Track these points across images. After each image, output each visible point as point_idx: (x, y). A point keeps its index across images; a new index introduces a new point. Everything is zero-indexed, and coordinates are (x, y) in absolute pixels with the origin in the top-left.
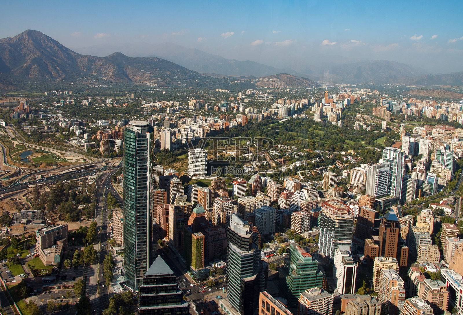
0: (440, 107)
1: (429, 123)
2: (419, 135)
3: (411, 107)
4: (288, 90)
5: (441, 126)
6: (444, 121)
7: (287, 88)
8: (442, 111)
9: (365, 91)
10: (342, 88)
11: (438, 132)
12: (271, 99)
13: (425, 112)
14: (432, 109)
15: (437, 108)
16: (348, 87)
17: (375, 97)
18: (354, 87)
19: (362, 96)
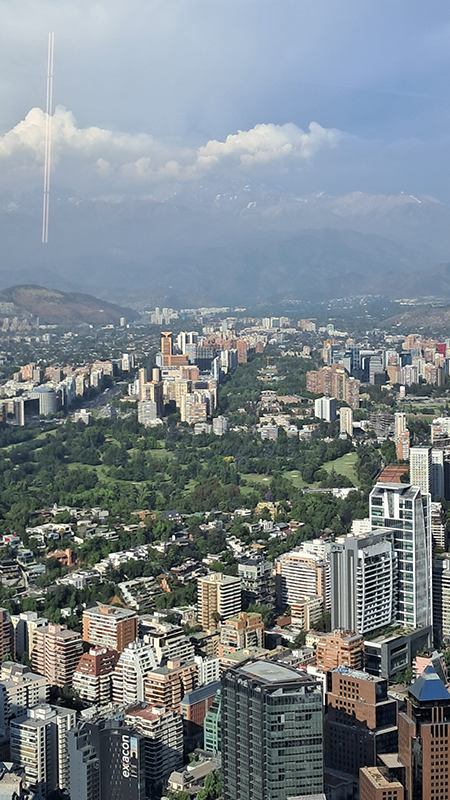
3: (415, 363)
4: (46, 338)
7: (42, 332)
9: (278, 324)
10: (205, 320)
16: (223, 316)
17: (307, 339)
18: (241, 315)
19: (269, 339)
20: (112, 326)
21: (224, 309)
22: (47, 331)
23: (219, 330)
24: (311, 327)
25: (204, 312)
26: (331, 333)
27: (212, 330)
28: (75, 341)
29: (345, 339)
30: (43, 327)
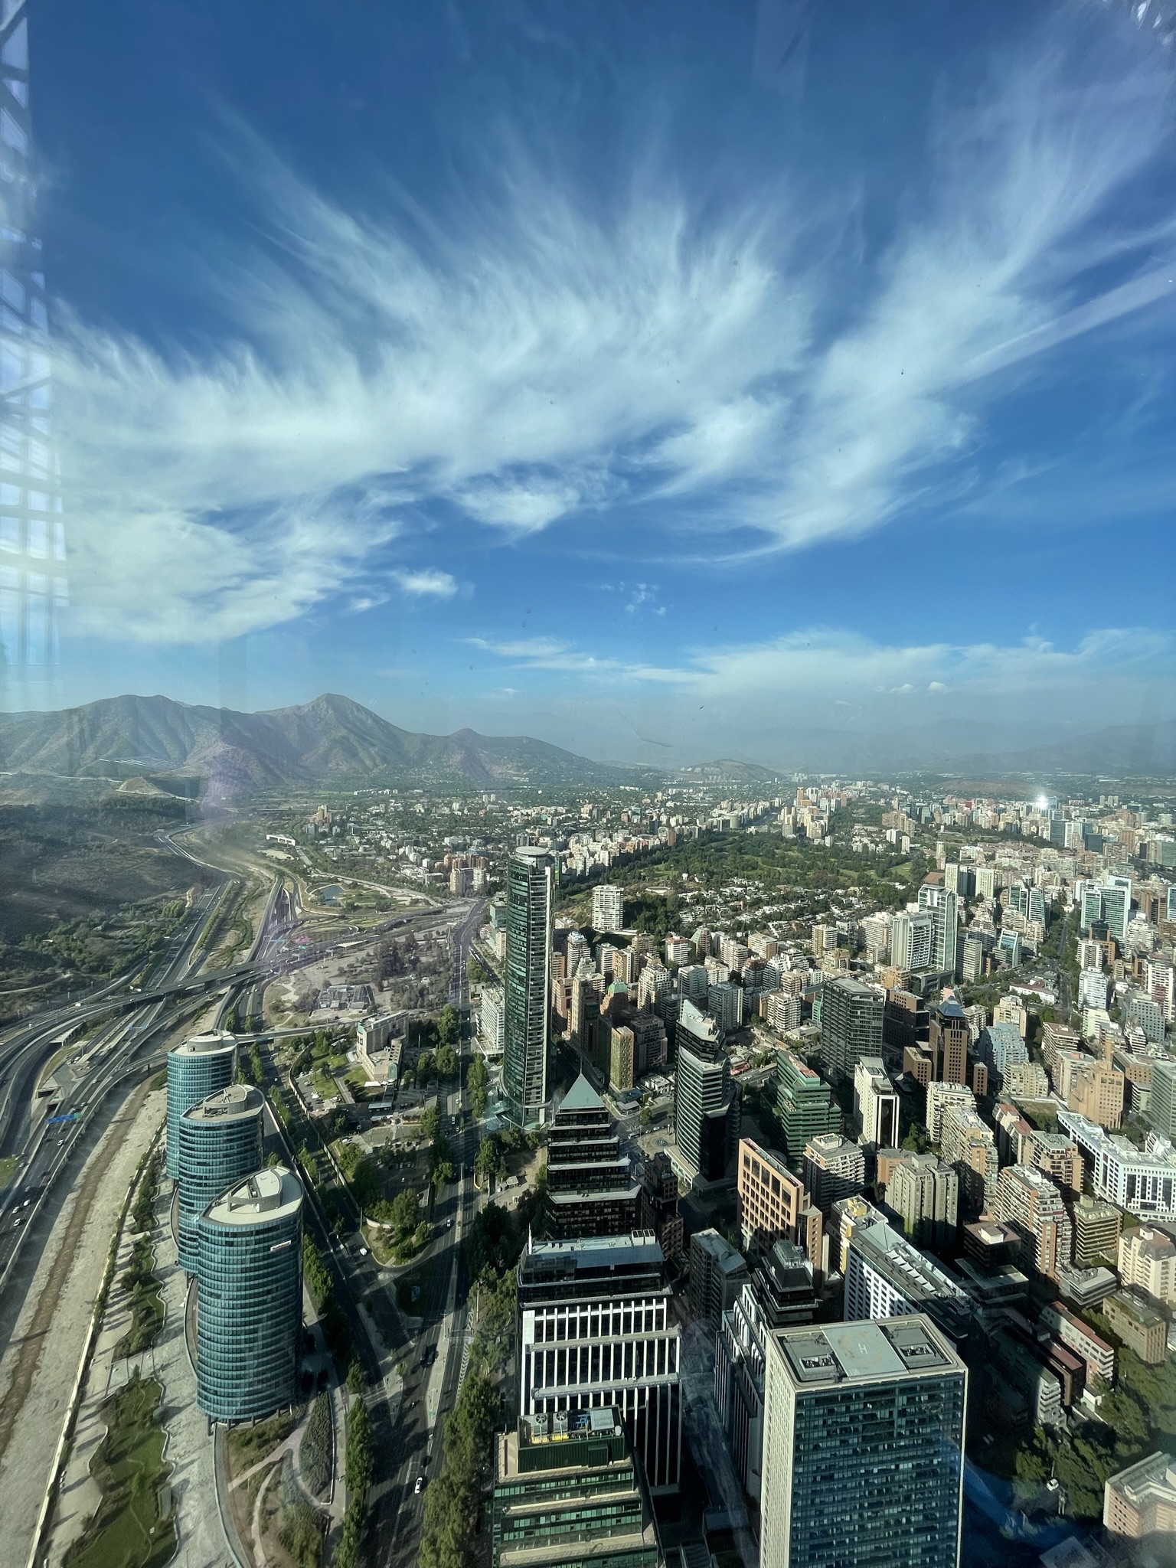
0: (1004, 810)
1: (986, 837)
2: (973, 861)
3: (951, 812)
4: (735, 787)
5: (1009, 843)
6: (1013, 834)
7: (733, 784)
8: (1009, 817)
9: (865, 785)
10: (823, 781)
11: (1008, 855)
12: (709, 802)
13: (977, 820)
14: (990, 813)
15: (999, 812)
16: (833, 779)
17: (884, 795)
18: (844, 779)
19: (860, 793)
20: (771, 782)
21: (834, 776)
22: (736, 783)
24: (886, 787)
25: (823, 776)
26: (899, 792)
28: (752, 790)
29: (907, 796)
30: (734, 781)
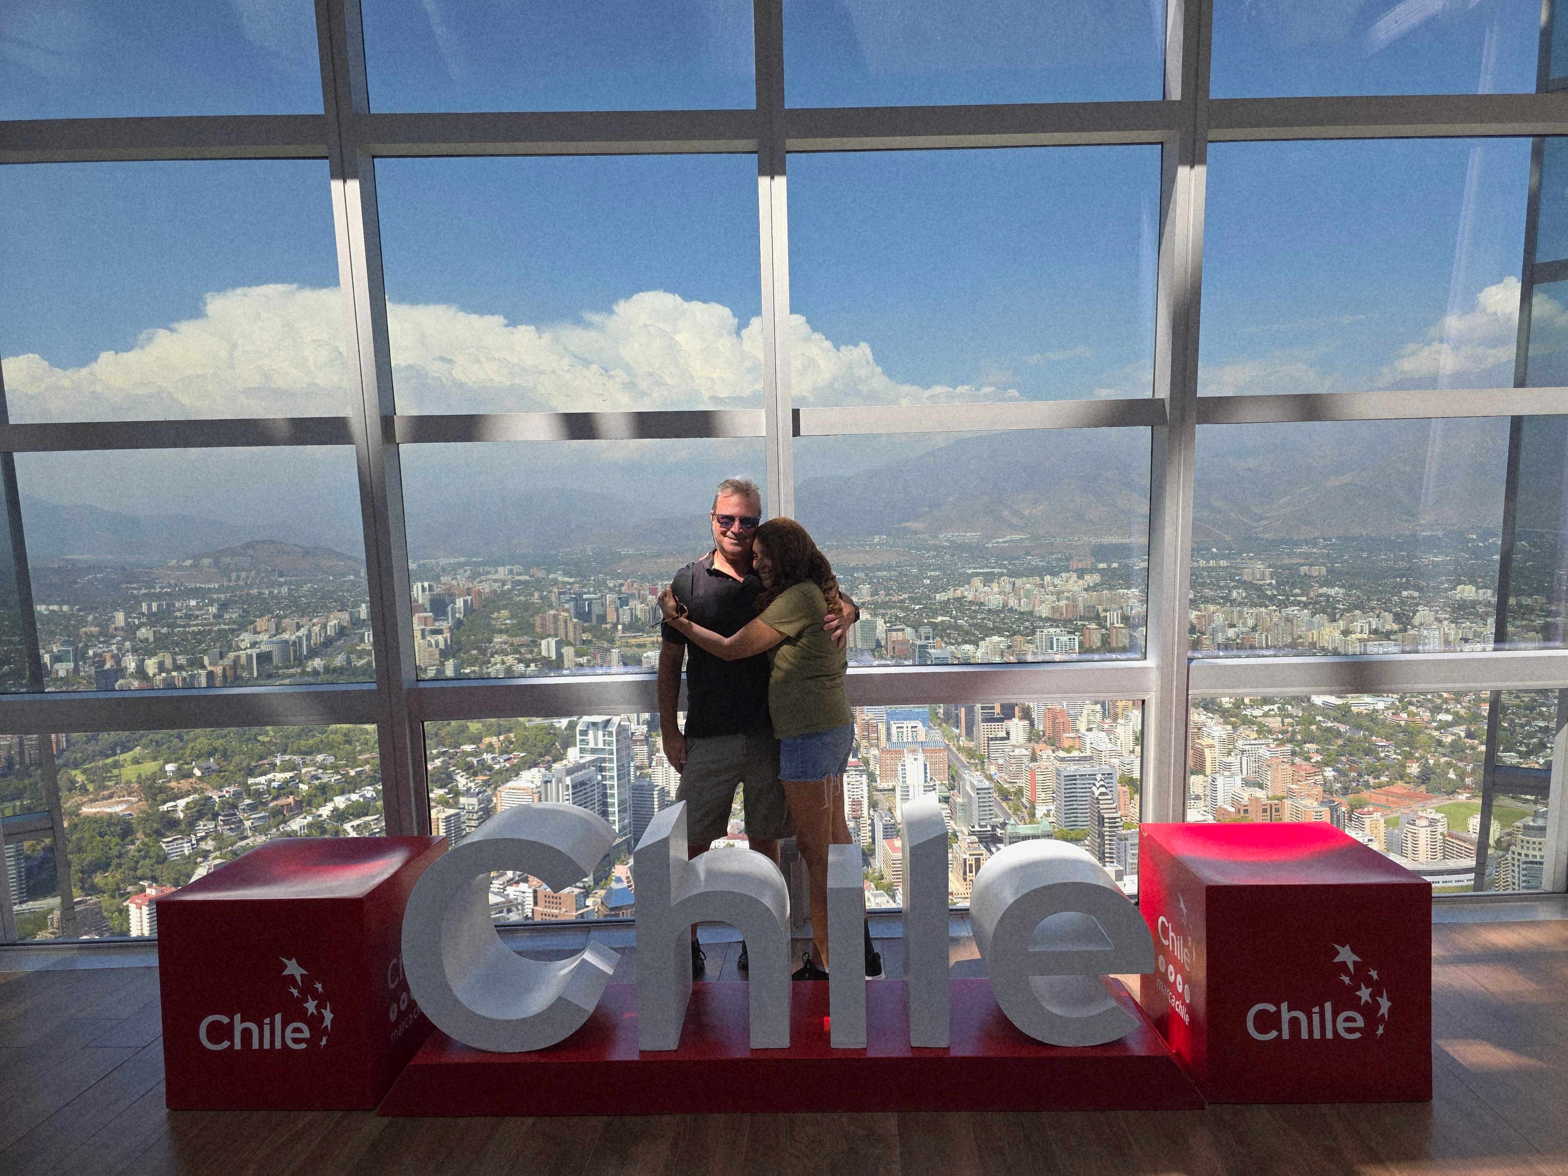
9: (511, 572)
18: (478, 564)
19: (504, 585)
20: (352, 577)
21: (462, 559)
22: (286, 583)
23: (456, 579)
26: (560, 579)
27: (450, 579)
28: (314, 593)
30: (282, 580)
